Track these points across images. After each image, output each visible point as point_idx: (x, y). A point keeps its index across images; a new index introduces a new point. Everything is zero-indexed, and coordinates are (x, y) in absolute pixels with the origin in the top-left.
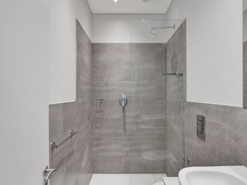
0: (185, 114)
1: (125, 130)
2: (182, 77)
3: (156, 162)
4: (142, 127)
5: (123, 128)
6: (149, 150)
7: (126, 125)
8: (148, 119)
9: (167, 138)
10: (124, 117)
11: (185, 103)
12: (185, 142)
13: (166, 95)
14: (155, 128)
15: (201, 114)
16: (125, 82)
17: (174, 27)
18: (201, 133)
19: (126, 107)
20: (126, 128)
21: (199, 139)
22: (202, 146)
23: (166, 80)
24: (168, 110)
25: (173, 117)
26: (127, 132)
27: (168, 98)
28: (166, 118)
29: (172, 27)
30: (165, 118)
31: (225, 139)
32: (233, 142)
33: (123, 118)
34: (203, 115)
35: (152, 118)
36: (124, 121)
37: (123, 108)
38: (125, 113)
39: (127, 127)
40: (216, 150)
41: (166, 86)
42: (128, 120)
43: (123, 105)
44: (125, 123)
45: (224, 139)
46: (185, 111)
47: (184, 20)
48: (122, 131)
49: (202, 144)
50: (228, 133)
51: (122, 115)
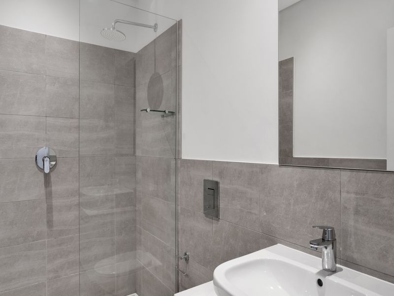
0: (179, 181)
1: (50, 223)
2: (172, 116)
3: (117, 277)
4: (89, 212)
5: (45, 220)
6: (105, 256)
7: (54, 213)
8: (102, 195)
9: (138, 226)
10: (49, 195)
11: (179, 162)
12: (180, 227)
13: (134, 148)
14: (115, 210)
15: (211, 179)
16: (50, 120)
17: (155, 27)
18: (212, 208)
19: (53, 176)
20: (54, 219)
21: (208, 219)
22: (214, 229)
23: (135, 121)
24: (139, 175)
25: (151, 187)
26: (55, 229)
27: (139, 153)
28: (135, 190)
29: (150, 27)
30: (133, 191)
31: (253, 211)
32: (265, 214)
33: (45, 198)
34: (216, 179)
35: (110, 193)
36: (48, 205)
37: (47, 176)
38: (51, 186)
39: (56, 217)
40: (238, 230)
41: (135, 131)
42: (56, 202)
43: (47, 170)
44: (50, 209)
45: (250, 213)
46: (179, 175)
47: (178, 20)
48: (44, 228)
49: (214, 225)
50: (257, 203)
51: (43, 191)
